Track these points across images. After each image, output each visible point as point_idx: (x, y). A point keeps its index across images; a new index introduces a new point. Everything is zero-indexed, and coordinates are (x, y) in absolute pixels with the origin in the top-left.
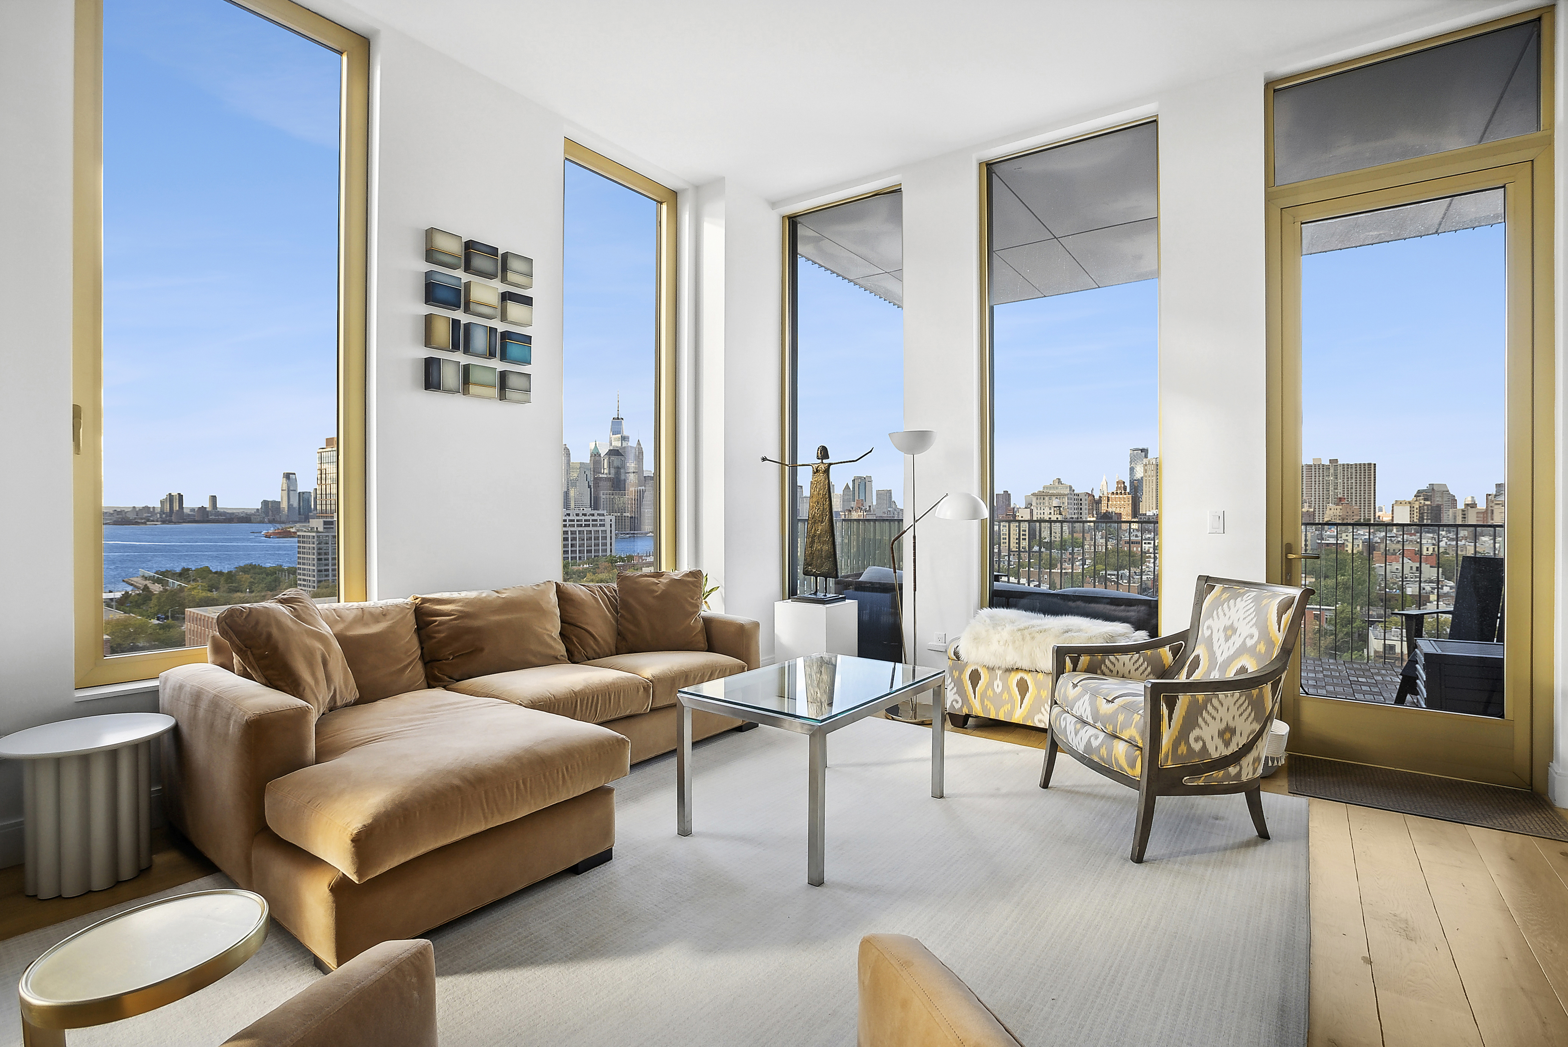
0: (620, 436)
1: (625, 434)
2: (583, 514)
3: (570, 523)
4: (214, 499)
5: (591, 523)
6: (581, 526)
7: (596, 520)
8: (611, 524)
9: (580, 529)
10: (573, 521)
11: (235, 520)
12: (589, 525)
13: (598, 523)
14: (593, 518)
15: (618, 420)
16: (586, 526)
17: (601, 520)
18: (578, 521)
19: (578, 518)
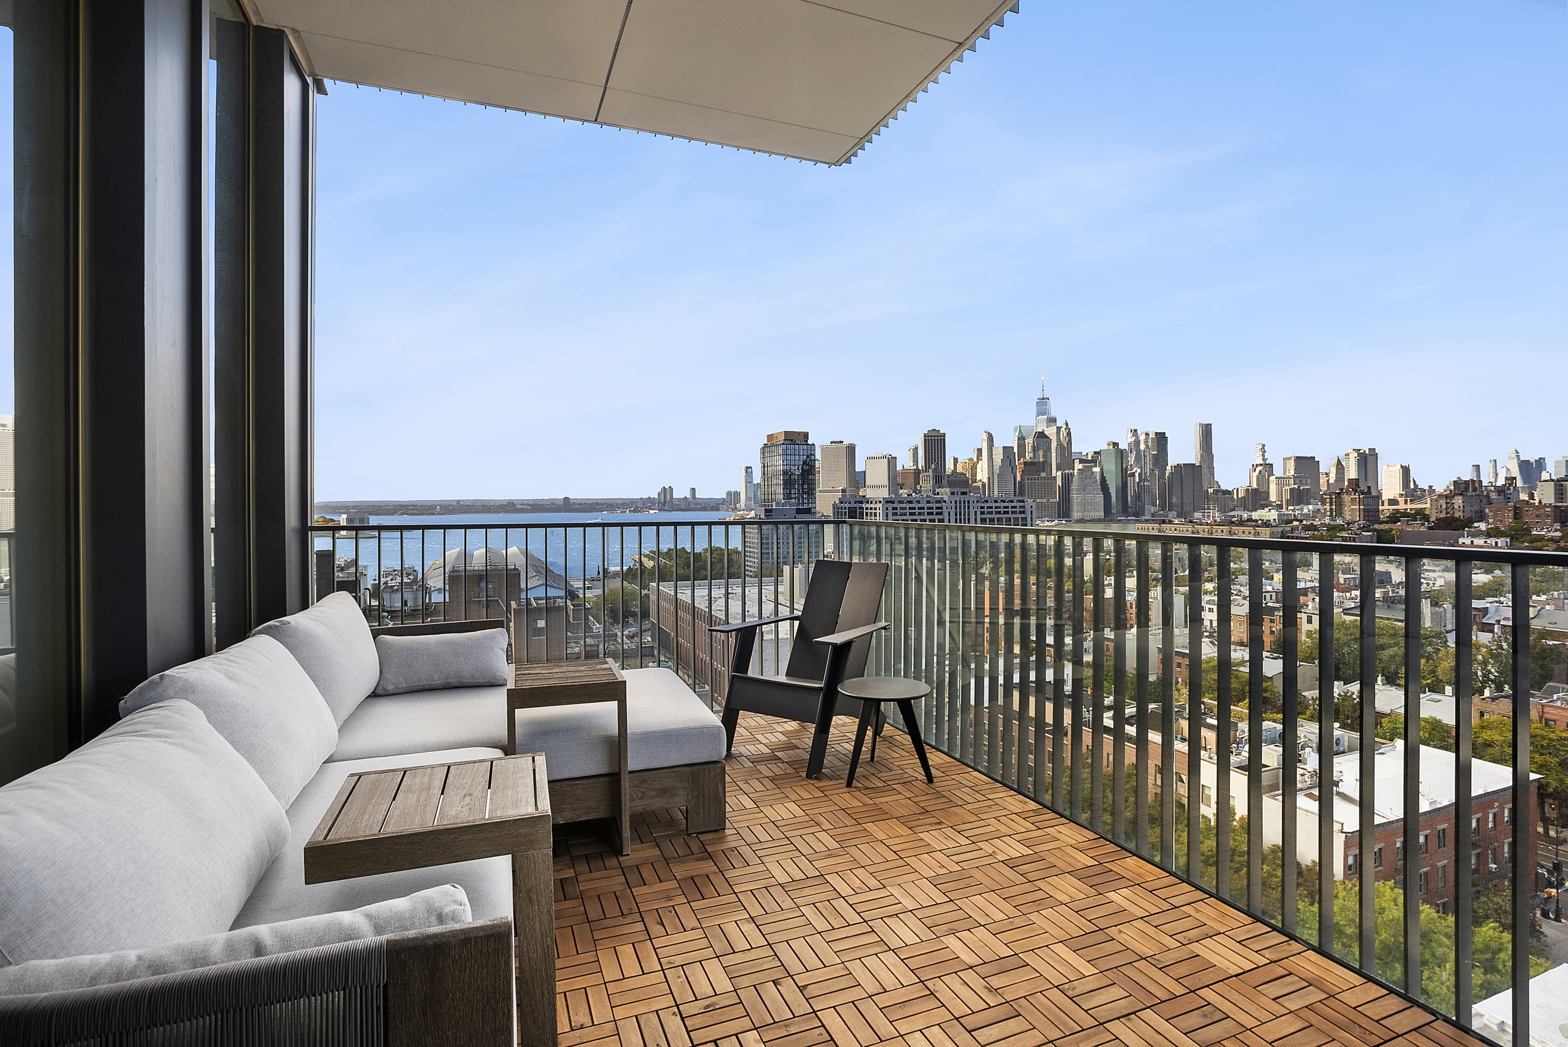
0: (1046, 417)
1: (1053, 415)
2: (1001, 501)
3: (988, 510)
4: (693, 490)
5: (1010, 510)
6: (999, 513)
7: (1015, 507)
8: (1032, 511)
9: (998, 516)
10: (991, 508)
11: (708, 509)
12: (1008, 513)
13: (1018, 510)
14: (1013, 504)
15: (1043, 402)
16: (1005, 513)
17: (1021, 507)
18: (996, 508)
19: (997, 505)
